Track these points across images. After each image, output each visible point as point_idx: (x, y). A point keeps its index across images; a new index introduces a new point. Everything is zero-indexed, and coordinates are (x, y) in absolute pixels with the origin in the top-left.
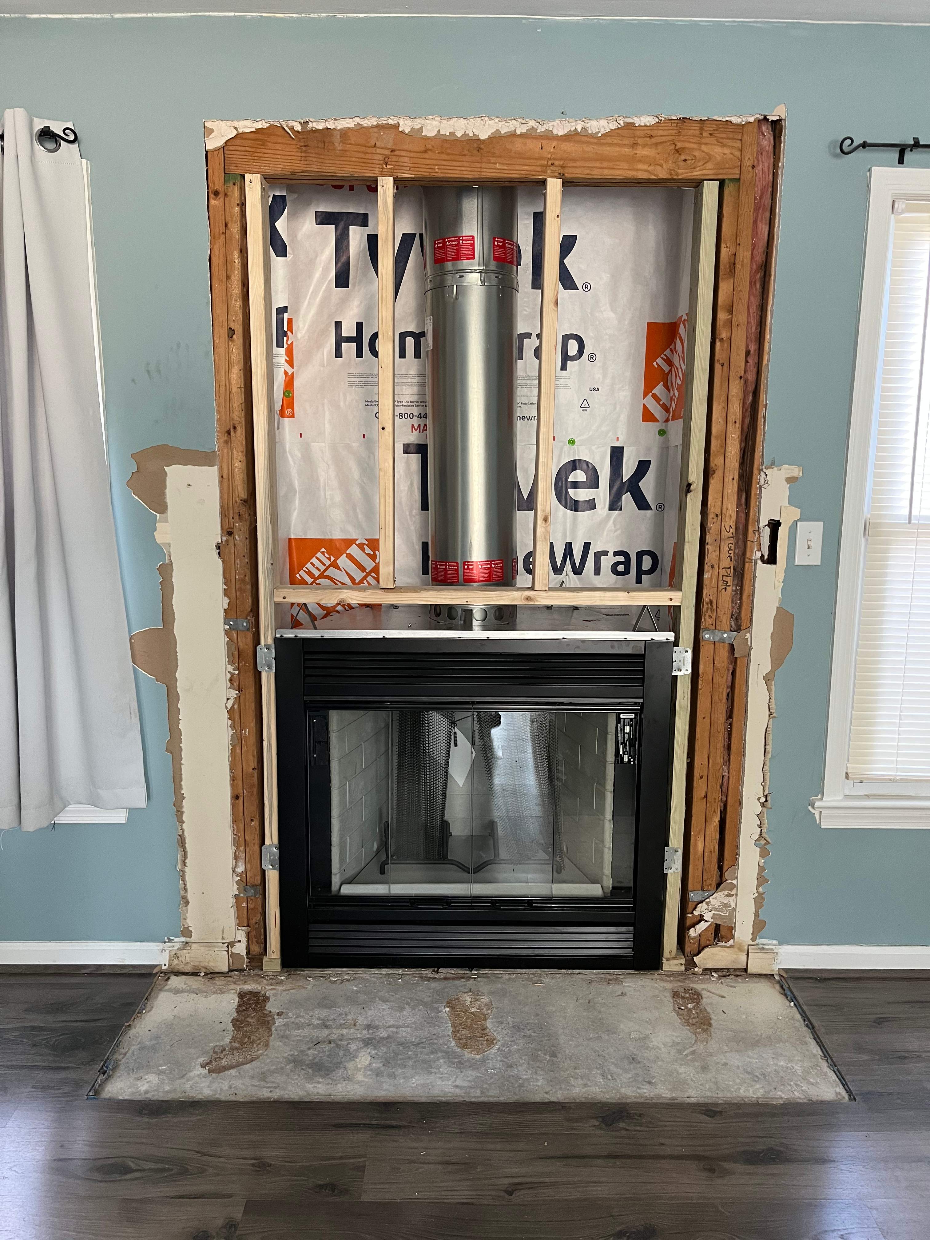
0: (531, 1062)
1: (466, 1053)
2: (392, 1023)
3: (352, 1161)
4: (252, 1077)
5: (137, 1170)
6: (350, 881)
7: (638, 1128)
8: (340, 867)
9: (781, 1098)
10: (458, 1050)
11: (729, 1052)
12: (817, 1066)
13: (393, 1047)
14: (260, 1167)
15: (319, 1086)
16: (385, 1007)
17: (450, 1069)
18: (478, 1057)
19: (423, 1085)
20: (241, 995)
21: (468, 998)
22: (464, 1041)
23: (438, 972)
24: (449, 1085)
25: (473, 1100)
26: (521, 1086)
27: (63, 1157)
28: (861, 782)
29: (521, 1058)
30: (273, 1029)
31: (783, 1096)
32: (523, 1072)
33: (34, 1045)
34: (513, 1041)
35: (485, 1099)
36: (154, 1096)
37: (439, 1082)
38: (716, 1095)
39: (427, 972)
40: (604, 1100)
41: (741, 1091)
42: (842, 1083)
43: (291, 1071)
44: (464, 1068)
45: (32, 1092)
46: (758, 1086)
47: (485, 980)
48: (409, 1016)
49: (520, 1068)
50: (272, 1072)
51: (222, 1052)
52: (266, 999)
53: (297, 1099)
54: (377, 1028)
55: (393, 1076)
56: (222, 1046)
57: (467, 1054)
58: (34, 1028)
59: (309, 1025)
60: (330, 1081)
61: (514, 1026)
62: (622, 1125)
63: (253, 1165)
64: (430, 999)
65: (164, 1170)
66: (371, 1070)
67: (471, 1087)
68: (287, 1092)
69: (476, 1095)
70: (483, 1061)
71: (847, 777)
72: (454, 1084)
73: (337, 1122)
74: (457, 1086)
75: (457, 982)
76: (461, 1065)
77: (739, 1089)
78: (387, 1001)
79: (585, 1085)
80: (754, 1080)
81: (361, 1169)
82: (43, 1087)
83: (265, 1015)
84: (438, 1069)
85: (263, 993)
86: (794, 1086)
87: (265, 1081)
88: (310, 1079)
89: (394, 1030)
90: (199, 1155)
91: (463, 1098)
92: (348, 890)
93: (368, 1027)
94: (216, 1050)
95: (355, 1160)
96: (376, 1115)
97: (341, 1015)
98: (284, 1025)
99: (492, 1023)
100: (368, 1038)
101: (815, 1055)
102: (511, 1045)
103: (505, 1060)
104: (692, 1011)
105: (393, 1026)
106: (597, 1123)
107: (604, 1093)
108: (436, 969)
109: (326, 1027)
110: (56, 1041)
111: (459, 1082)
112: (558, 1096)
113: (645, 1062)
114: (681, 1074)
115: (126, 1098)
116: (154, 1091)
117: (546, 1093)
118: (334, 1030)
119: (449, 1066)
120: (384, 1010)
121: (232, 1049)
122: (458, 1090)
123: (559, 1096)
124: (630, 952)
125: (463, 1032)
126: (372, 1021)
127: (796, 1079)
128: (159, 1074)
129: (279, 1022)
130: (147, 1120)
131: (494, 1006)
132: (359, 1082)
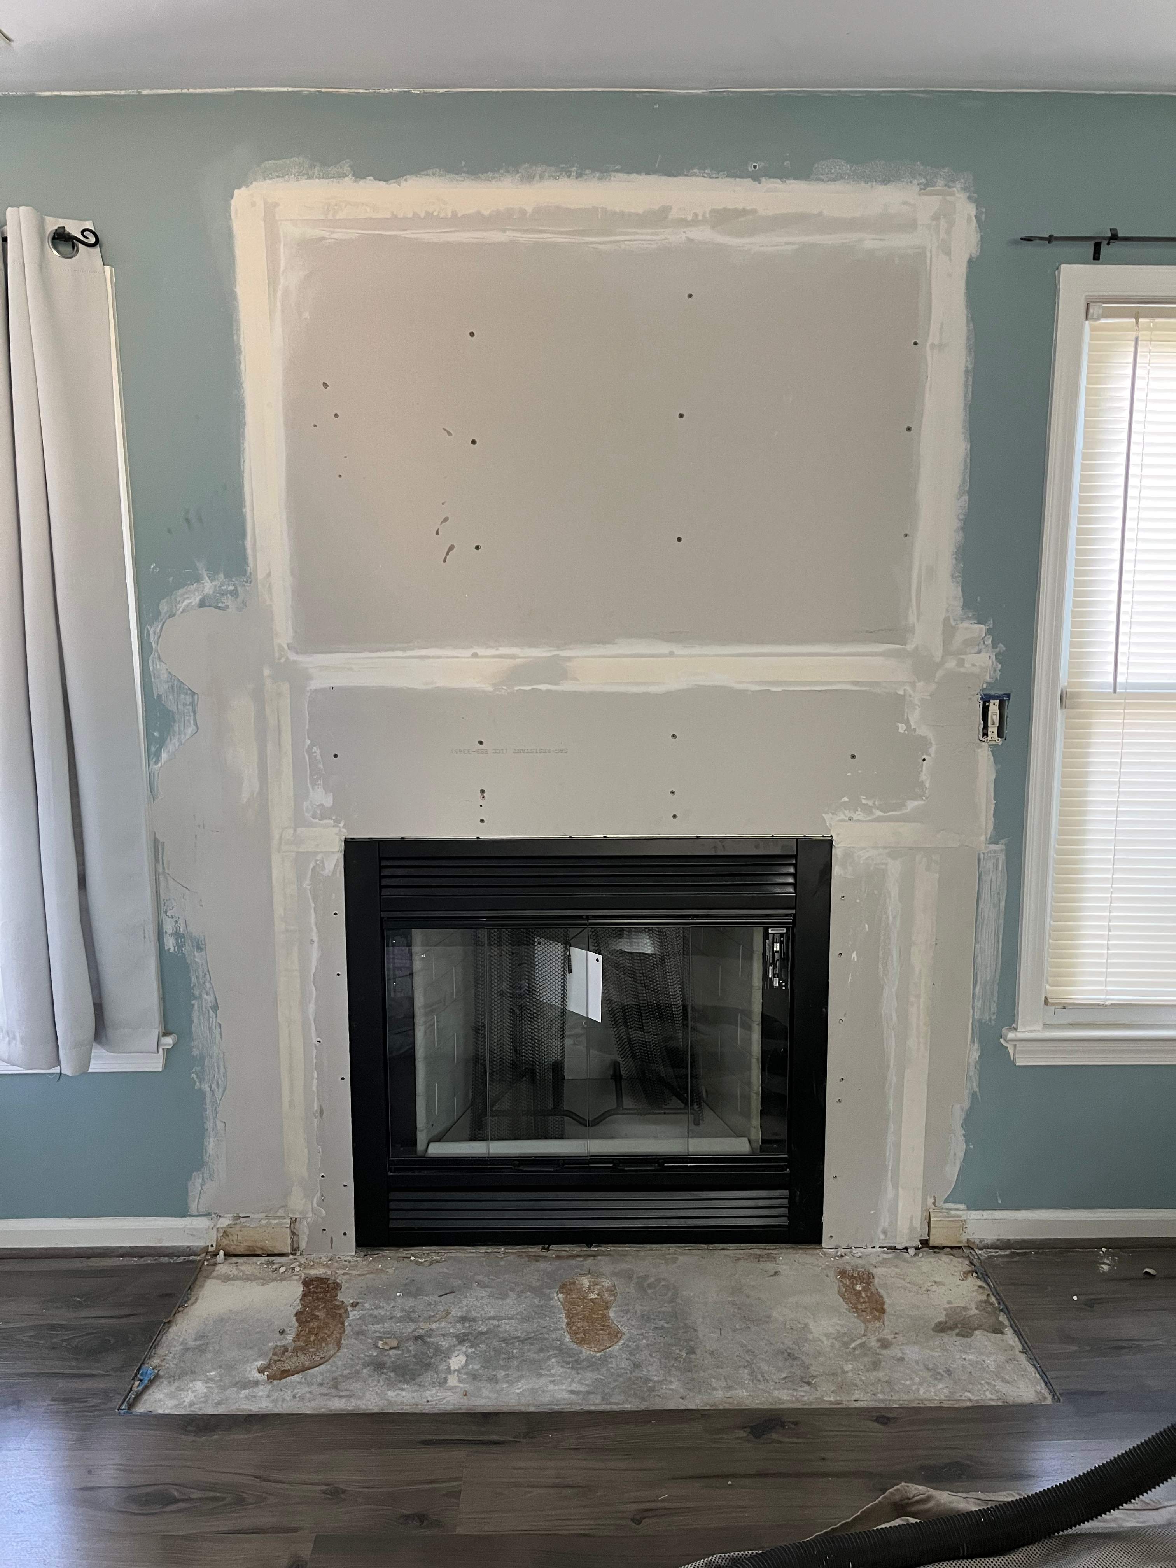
0: (663, 1360)
1: (584, 1351)
2: (492, 1314)
3: (444, 1485)
4: (321, 1384)
5: (183, 1500)
6: (439, 1139)
7: (795, 1440)
8: (427, 1123)
9: (970, 1400)
10: (575, 1346)
11: (907, 1344)
12: (1015, 1359)
13: (495, 1343)
14: (332, 1495)
15: (404, 1393)
16: (484, 1294)
17: (565, 1370)
18: (598, 1354)
19: (533, 1391)
20: (307, 1283)
21: (585, 1281)
22: (582, 1335)
23: (548, 1249)
24: (562, 1390)
25: (592, 1408)
26: (652, 1390)
27: (89, 1485)
28: (1064, 1008)
29: (651, 1355)
30: (346, 1324)
31: (972, 1397)
32: (653, 1371)
33: (54, 1348)
34: (642, 1334)
35: (608, 1408)
36: (200, 1409)
37: (551, 1387)
38: (890, 1398)
39: (535, 1250)
40: (753, 1406)
41: (921, 1393)
42: (1044, 1381)
43: (370, 1376)
44: (581, 1368)
45: (51, 1405)
46: (940, 1386)
47: (607, 1258)
48: (512, 1305)
49: (650, 1368)
50: (346, 1378)
51: (283, 1353)
52: (337, 1286)
53: (376, 1410)
54: (474, 1320)
55: (493, 1380)
56: (284, 1346)
57: (586, 1352)
58: (52, 1327)
59: (391, 1318)
60: (416, 1387)
61: (642, 1316)
62: (774, 1436)
63: (324, 1492)
64: (540, 1283)
65: (215, 1499)
66: (466, 1373)
67: (589, 1393)
68: (364, 1402)
69: (595, 1403)
70: (604, 1360)
71: (1046, 1002)
72: (570, 1389)
73: (423, 1437)
74: (572, 1392)
75: (573, 1262)
76: (576, 1364)
77: (918, 1390)
78: (487, 1287)
79: (730, 1388)
80: (936, 1379)
81: (455, 1494)
82: (65, 1400)
83: (338, 1307)
84: (550, 1370)
85: (333, 1278)
86: (985, 1385)
87: (336, 1388)
88: (390, 1385)
89: (496, 1322)
90: (258, 1480)
91: (580, 1405)
92: (437, 1150)
93: (463, 1319)
94: (277, 1350)
95: (448, 1484)
96: (474, 1428)
97: (430, 1304)
98: (360, 1318)
99: (615, 1312)
100: (464, 1333)
101: (1012, 1347)
102: (640, 1340)
103: (632, 1358)
104: (860, 1293)
105: (493, 1318)
106: (745, 1435)
107: (753, 1397)
108: (547, 1246)
109: (412, 1320)
110: (79, 1342)
111: (574, 1386)
112: (695, 1402)
113: (804, 1358)
114: (847, 1372)
115: (167, 1412)
116: (201, 1402)
117: (682, 1398)
118: (421, 1324)
119: (562, 1367)
120: (482, 1297)
121: (296, 1350)
122: (573, 1396)
123: (698, 1401)
124: (785, 1221)
125: (579, 1325)
126: (467, 1311)
127: (988, 1376)
128: (206, 1383)
129: (353, 1314)
130: (193, 1438)
131: (618, 1291)
132: (450, 1389)
